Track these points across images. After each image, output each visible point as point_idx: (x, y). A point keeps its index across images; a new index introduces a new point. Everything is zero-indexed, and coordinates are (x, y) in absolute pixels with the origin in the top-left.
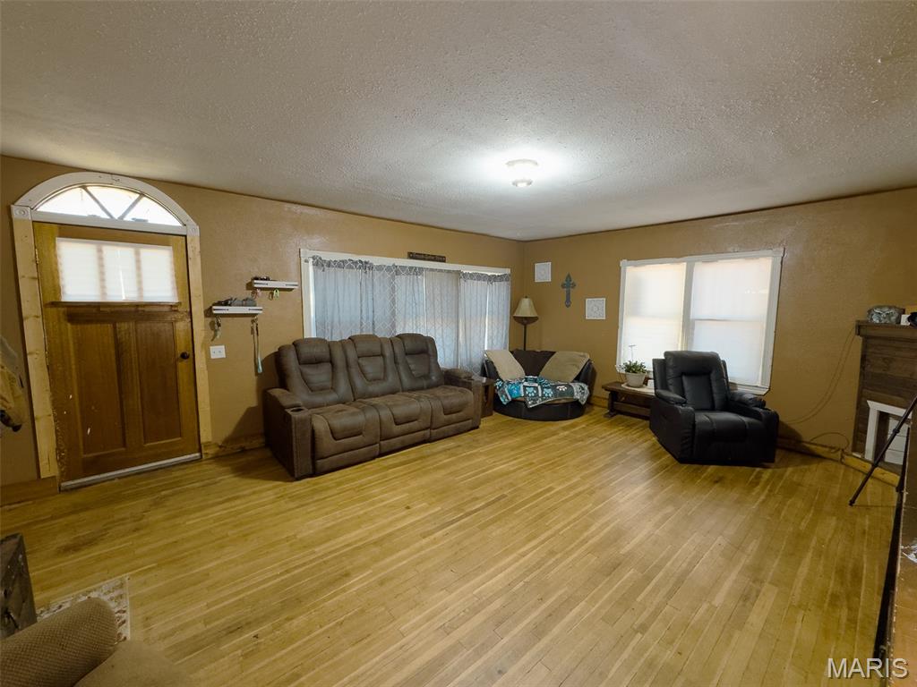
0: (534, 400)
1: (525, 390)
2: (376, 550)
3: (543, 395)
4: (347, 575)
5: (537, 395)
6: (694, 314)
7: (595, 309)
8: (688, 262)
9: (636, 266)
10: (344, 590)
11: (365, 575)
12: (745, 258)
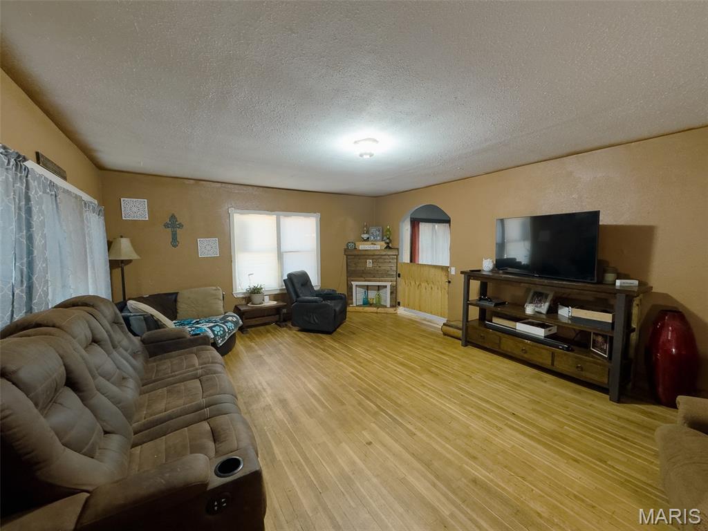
0: (223, 337)
1: (213, 331)
2: (436, 464)
3: (229, 329)
4: (475, 481)
5: (224, 331)
6: (283, 248)
7: (207, 248)
8: (277, 215)
9: (241, 214)
10: (492, 481)
11: (469, 469)
12: (305, 216)
